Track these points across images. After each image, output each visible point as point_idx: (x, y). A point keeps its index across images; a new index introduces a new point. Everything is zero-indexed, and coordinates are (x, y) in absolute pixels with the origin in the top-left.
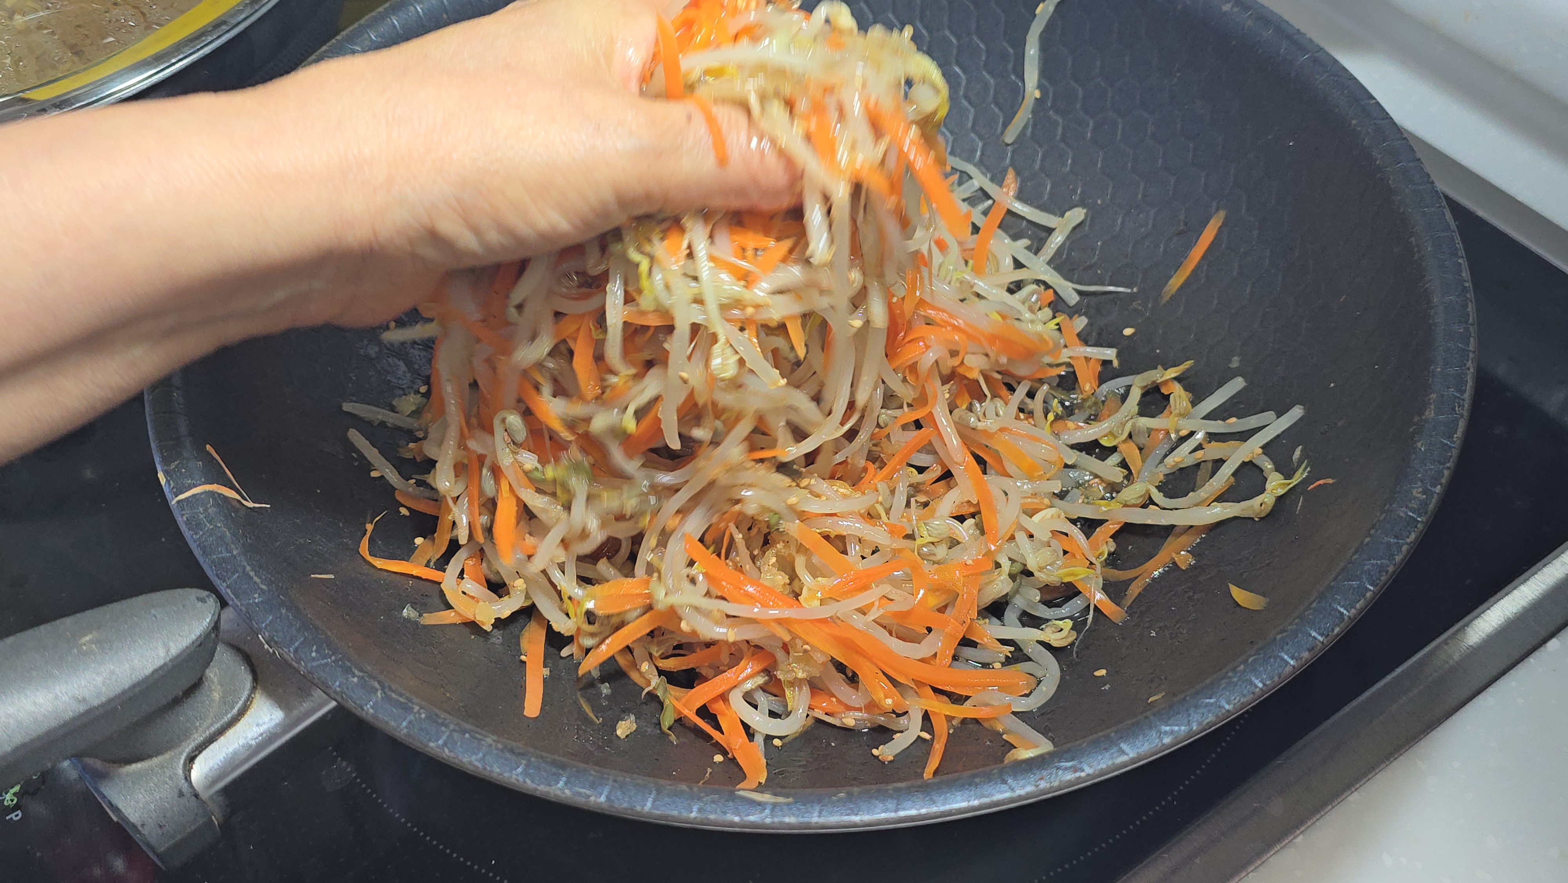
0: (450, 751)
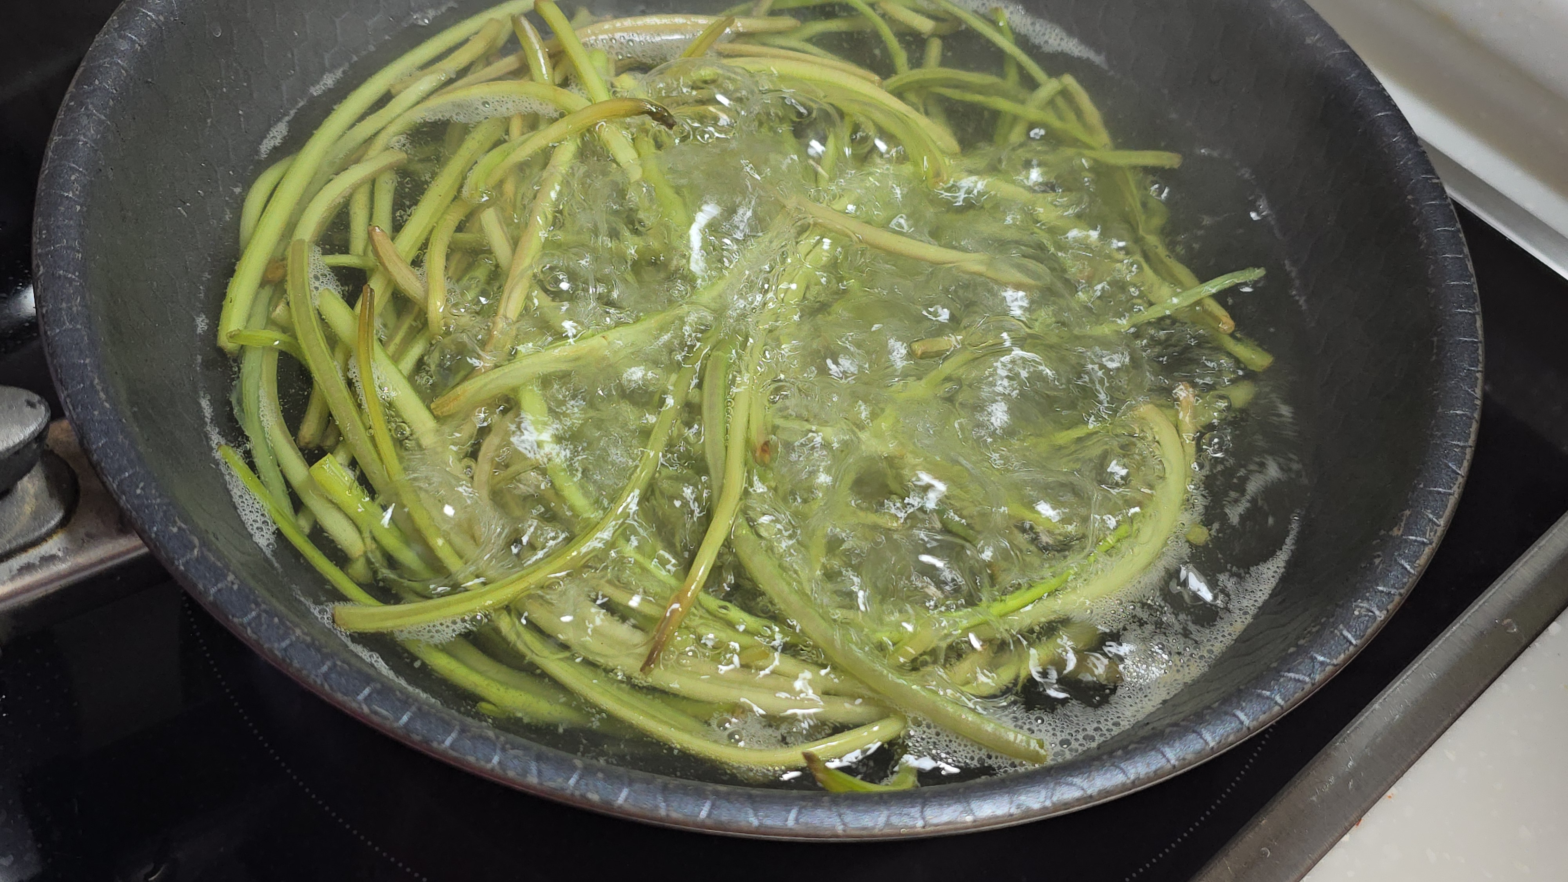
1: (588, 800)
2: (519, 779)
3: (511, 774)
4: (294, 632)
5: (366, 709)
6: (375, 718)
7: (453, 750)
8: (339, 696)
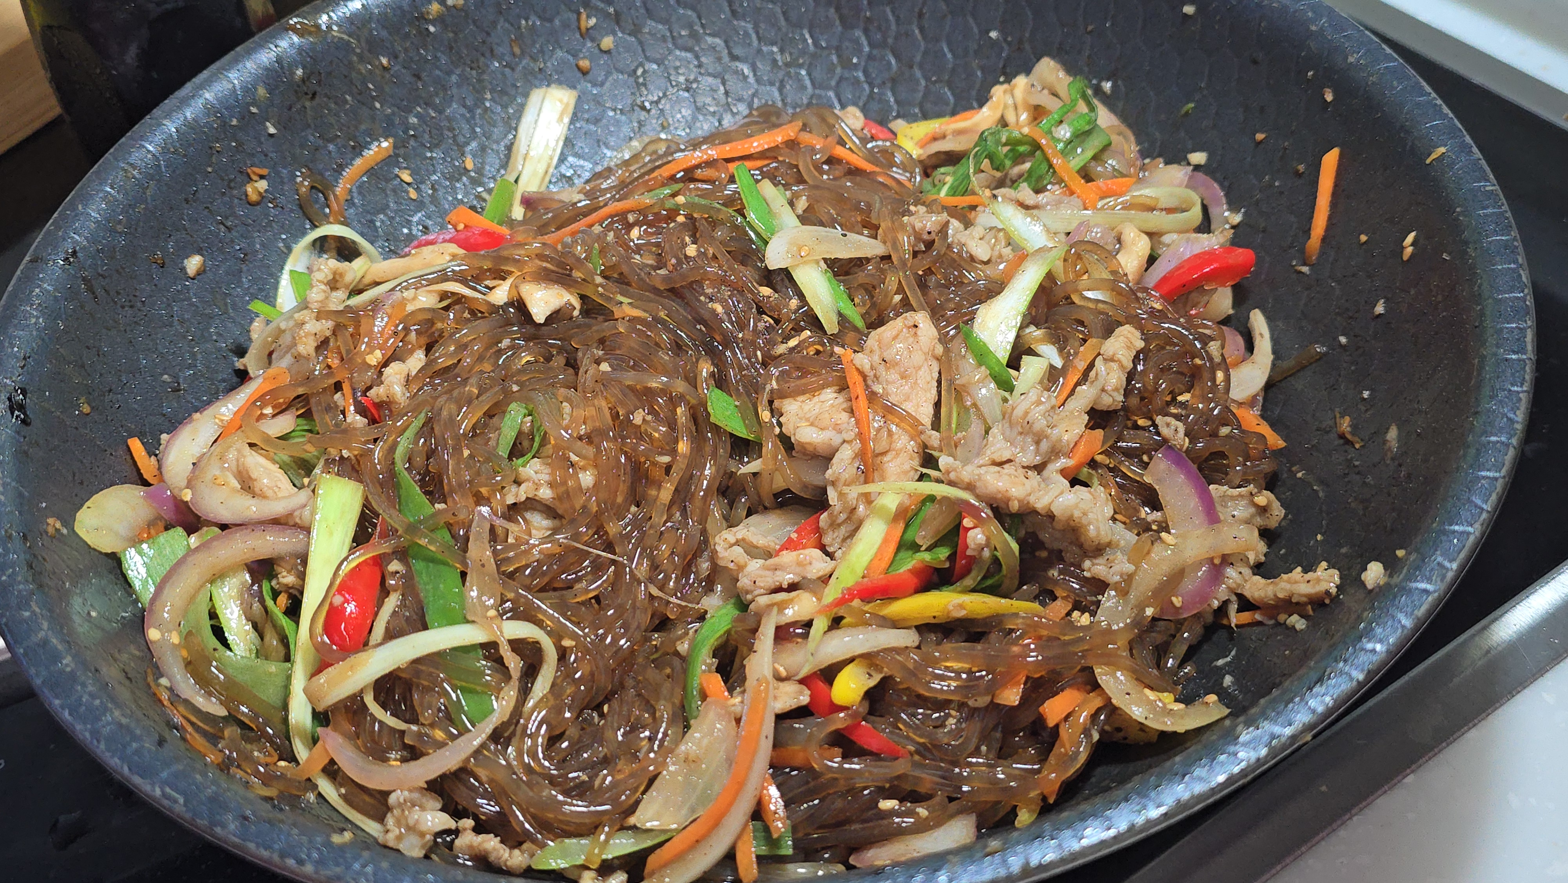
0: (70, 714)
4: (112, 713)
5: (158, 792)
8: (137, 780)
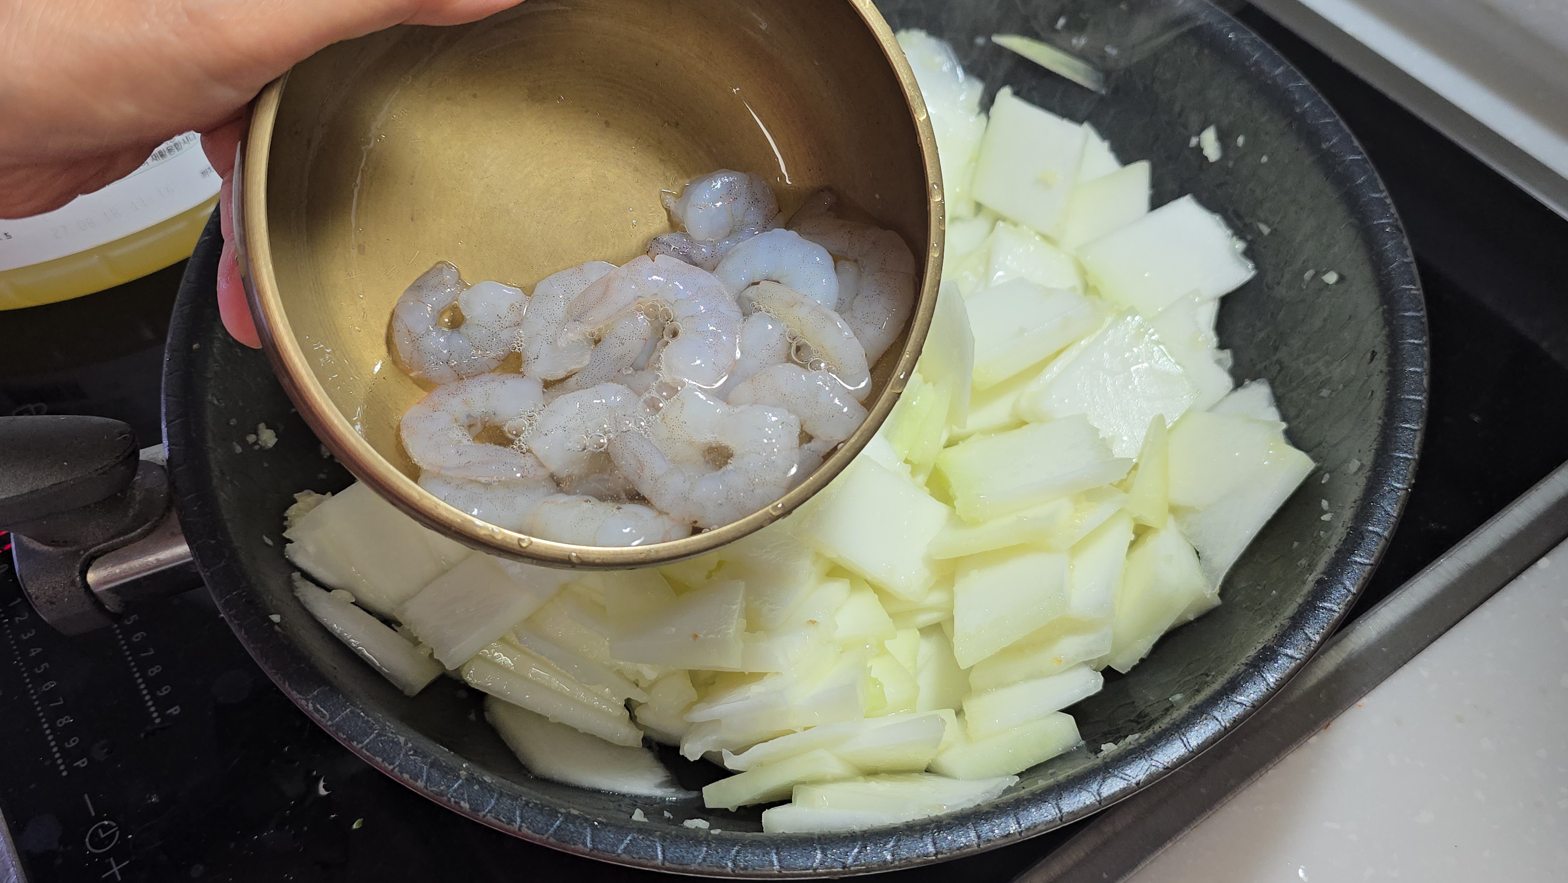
1: (461, 807)
2: (411, 781)
3: (406, 776)
6: (317, 716)
7: (366, 750)
